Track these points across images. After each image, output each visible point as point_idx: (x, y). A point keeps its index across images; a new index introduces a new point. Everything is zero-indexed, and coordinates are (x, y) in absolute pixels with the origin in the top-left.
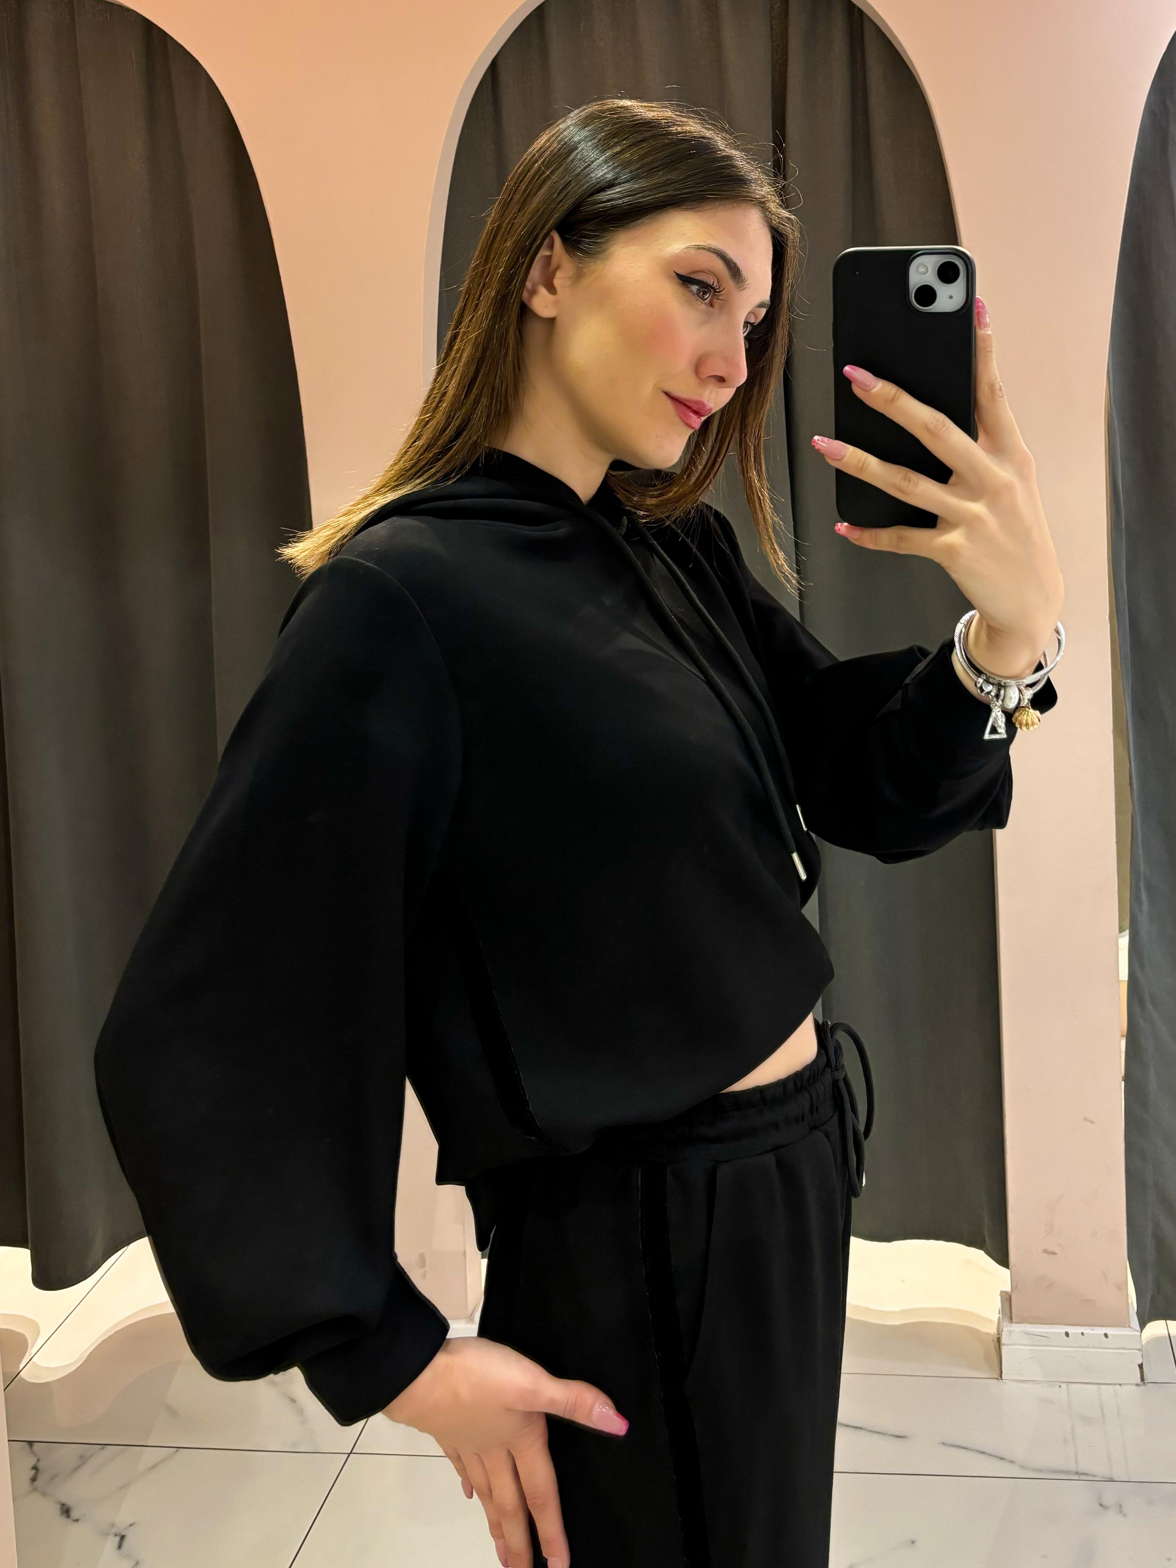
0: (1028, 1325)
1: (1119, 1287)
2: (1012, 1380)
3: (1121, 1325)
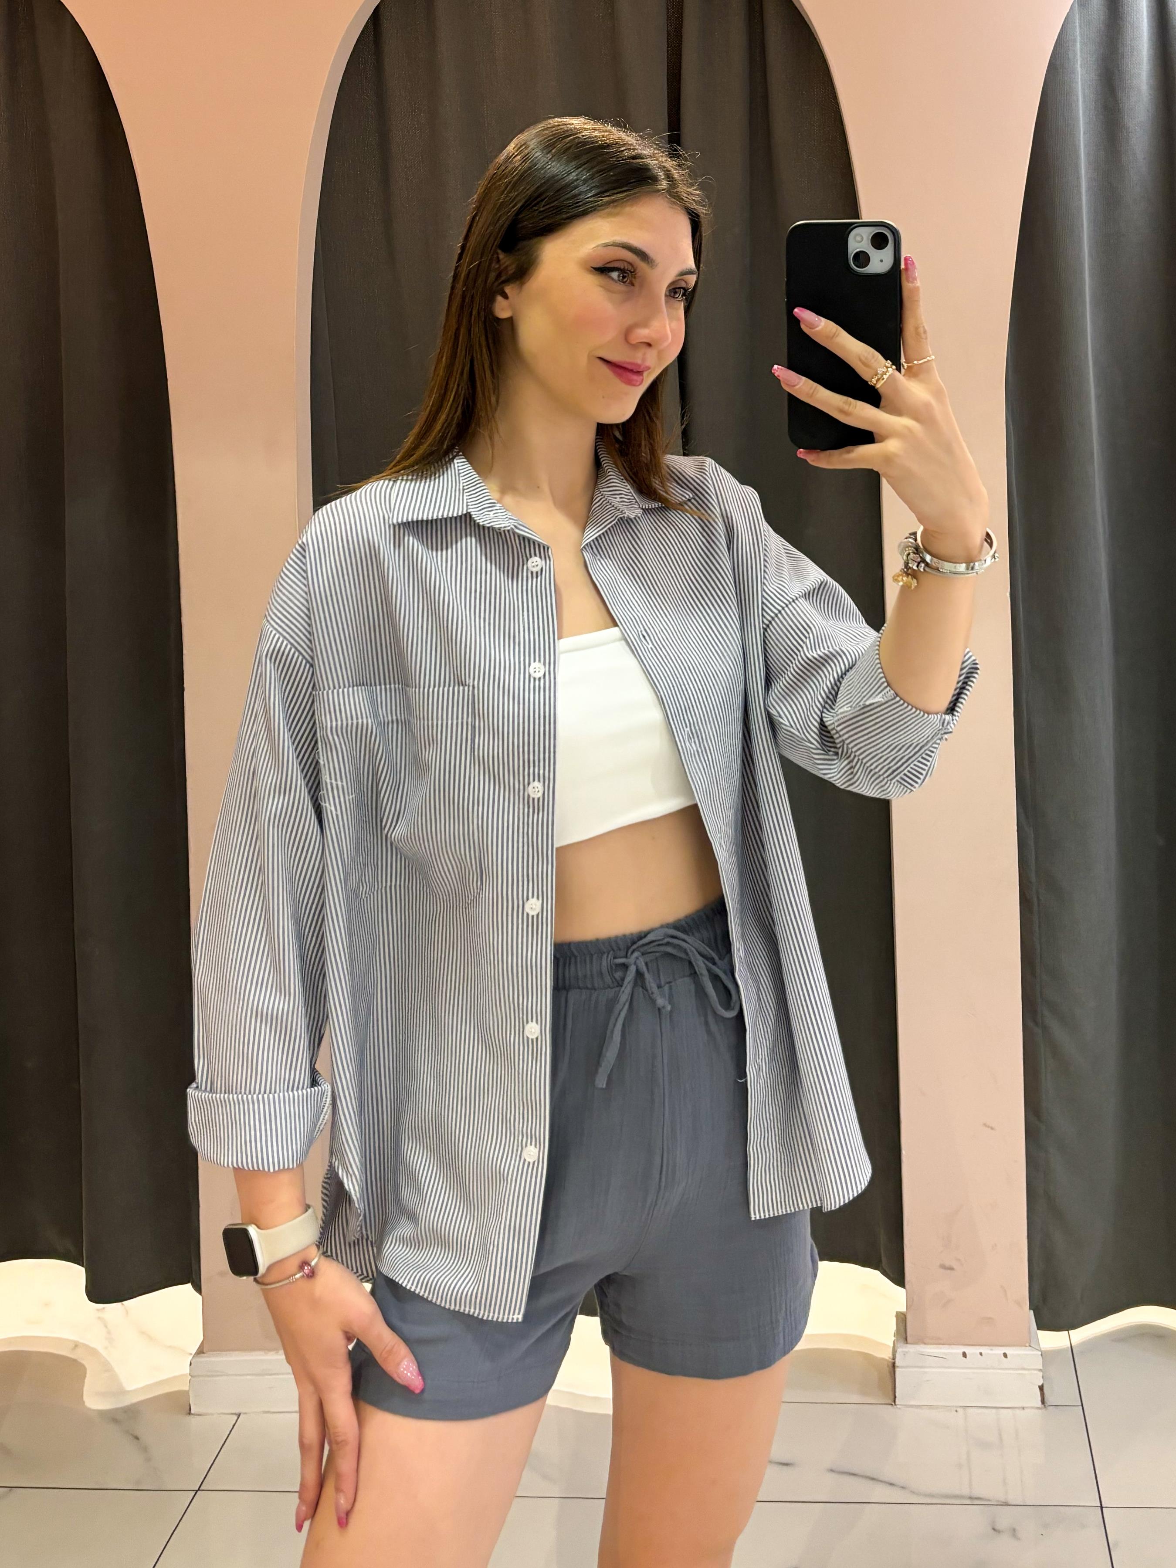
0: (923, 1346)
1: (1019, 1304)
2: (906, 1406)
3: (1021, 1345)
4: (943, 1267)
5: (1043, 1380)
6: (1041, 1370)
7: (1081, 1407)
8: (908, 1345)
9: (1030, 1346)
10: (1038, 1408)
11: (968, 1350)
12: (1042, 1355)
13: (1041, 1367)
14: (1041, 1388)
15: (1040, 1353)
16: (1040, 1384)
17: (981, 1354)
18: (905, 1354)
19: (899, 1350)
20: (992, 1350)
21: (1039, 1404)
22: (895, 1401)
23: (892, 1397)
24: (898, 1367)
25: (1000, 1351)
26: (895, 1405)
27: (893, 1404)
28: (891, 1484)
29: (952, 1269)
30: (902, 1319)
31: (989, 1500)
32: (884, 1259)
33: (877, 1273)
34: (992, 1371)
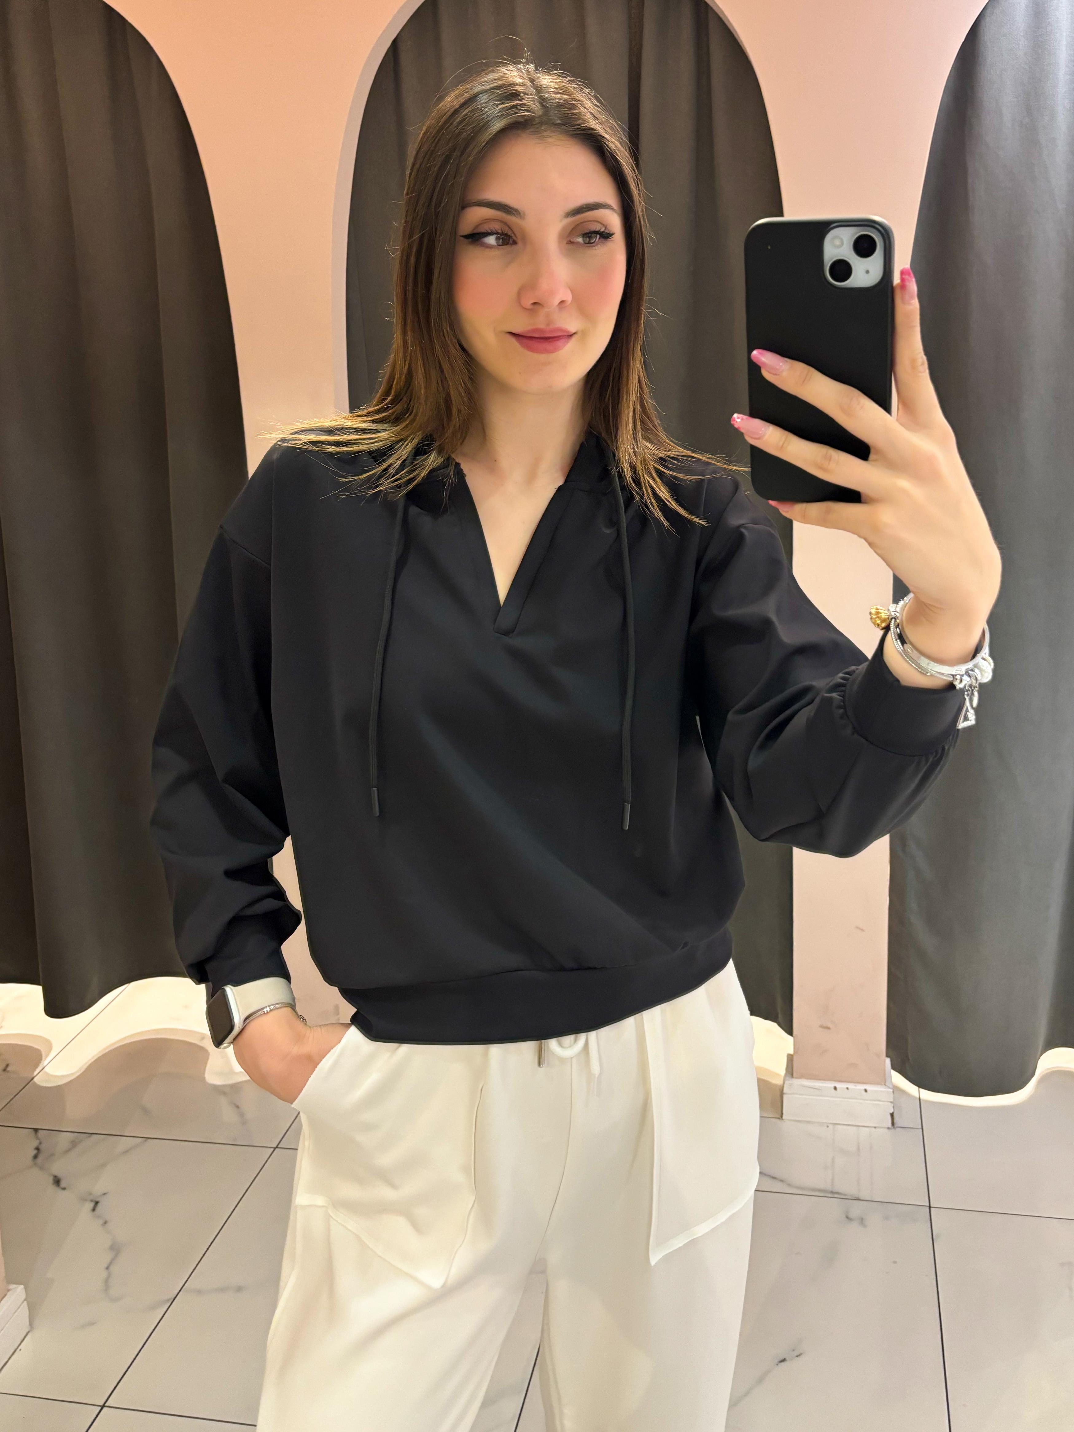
0: (805, 1080)
1: (878, 1055)
2: (791, 1120)
3: (878, 1084)
4: (822, 1027)
5: (894, 1110)
6: (891, 1102)
7: (921, 1130)
8: (793, 1079)
9: (885, 1085)
10: (889, 1128)
11: (839, 1085)
12: (893, 1092)
13: (892, 1100)
14: (892, 1115)
15: (892, 1090)
16: (891, 1112)
17: (847, 1088)
18: (790, 1085)
19: (787, 1082)
20: (856, 1086)
21: (890, 1125)
22: (782, 1117)
23: (780, 1114)
24: (786, 1094)
25: (862, 1087)
26: (782, 1119)
27: (781, 1118)
28: (774, 1178)
29: (828, 1028)
30: (790, 1058)
31: (845, 1195)
32: (780, 1016)
33: (775, 1025)
34: (856, 1100)
